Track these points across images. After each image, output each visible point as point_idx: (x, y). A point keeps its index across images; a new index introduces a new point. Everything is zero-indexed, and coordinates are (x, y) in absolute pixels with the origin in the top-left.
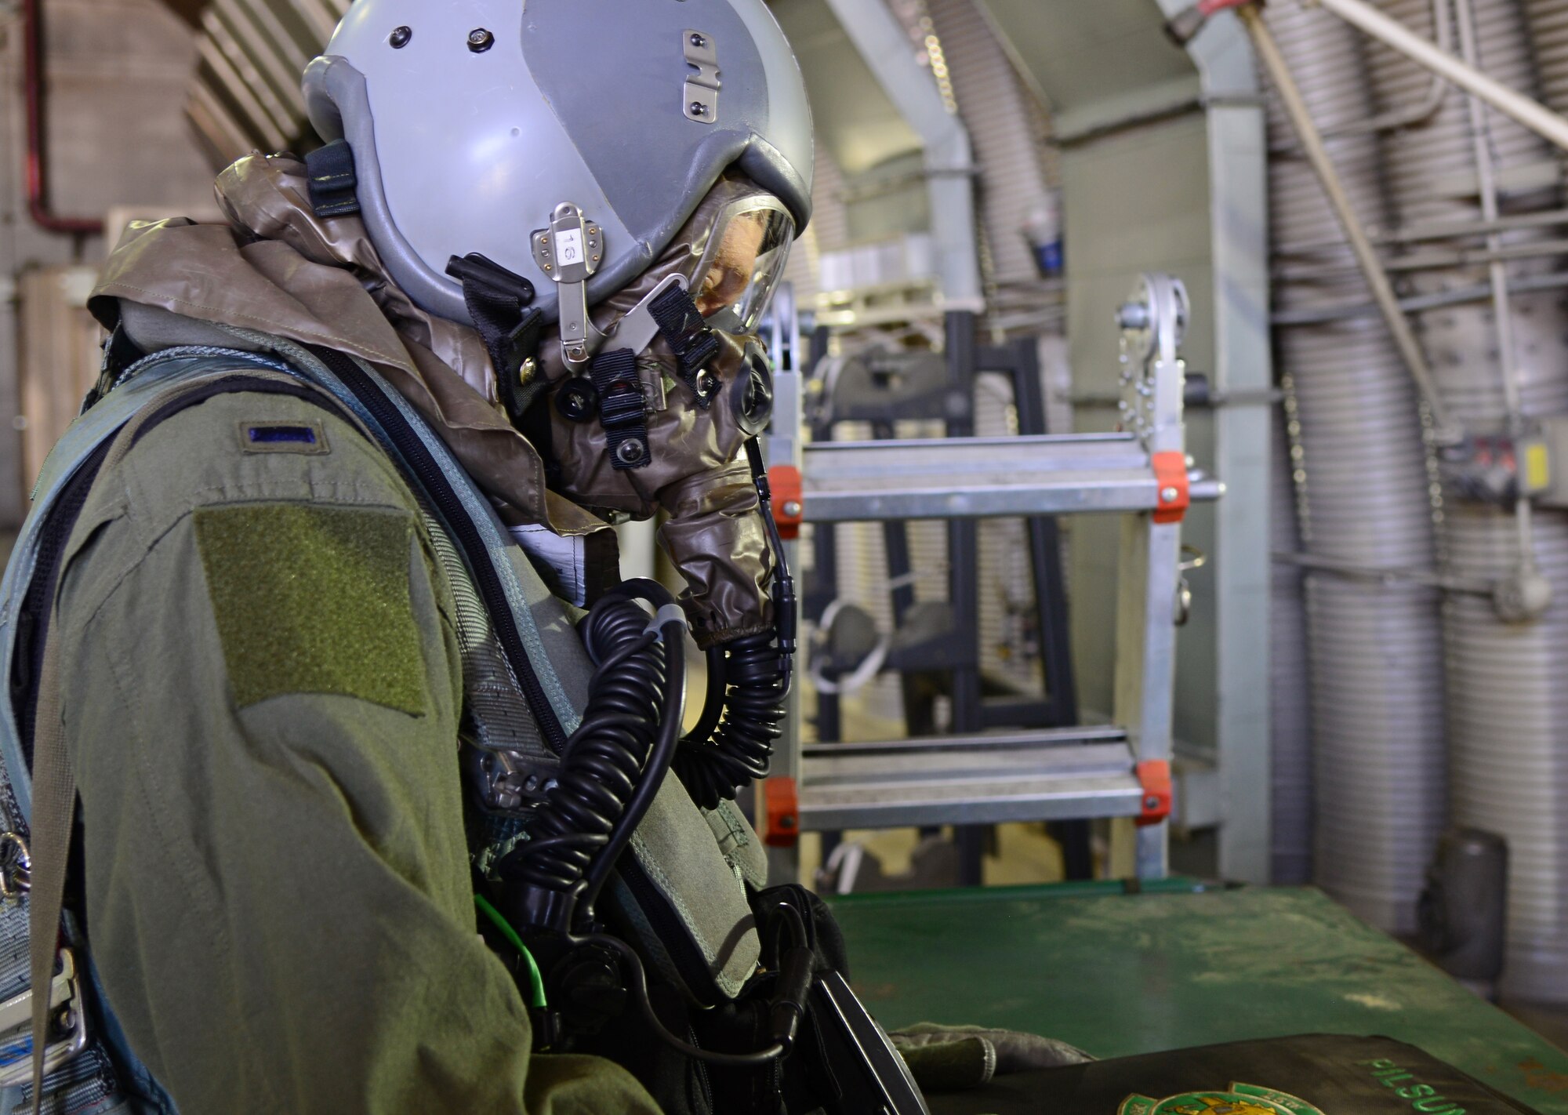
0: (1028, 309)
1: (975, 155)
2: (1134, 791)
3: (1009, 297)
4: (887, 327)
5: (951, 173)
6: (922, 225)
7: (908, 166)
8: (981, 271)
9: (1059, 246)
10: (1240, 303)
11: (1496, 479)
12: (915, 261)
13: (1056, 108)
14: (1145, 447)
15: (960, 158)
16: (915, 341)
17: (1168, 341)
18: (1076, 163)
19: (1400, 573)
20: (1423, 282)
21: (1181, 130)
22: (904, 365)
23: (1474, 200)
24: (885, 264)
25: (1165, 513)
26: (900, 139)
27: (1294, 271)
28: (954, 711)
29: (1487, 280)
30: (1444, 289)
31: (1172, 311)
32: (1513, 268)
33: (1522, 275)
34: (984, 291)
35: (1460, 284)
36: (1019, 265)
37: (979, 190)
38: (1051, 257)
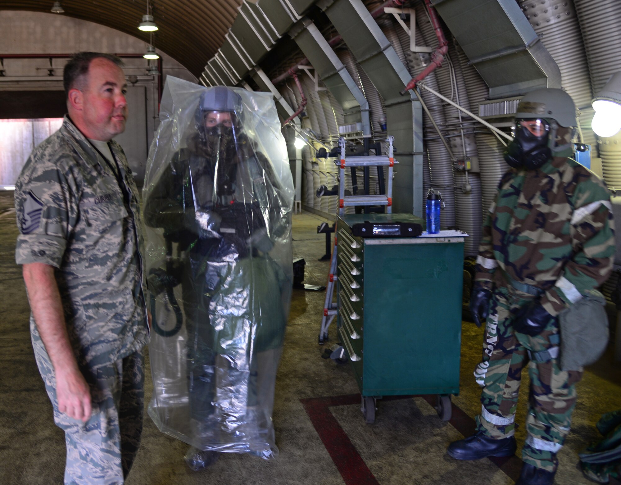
0: (380, 137)
1: (370, 107)
2: (387, 202)
3: (377, 134)
4: (352, 140)
5: (366, 111)
6: (360, 121)
7: (357, 109)
8: (371, 130)
9: (386, 125)
10: (417, 136)
11: (461, 167)
12: (358, 128)
13: (385, 100)
14: (388, 157)
15: (367, 108)
16: (358, 143)
17: (391, 144)
18: (388, 110)
19: (448, 186)
20: (450, 132)
21: (407, 104)
22: (356, 148)
23: (458, 118)
24: (352, 128)
25: (391, 165)
26: (355, 104)
27: (429, 130)
28: (364, 211)
29: (461, 132)
30: (454, 134)
31: (392, 140)
32: (465, 131)
33: (467, 131)
34: (372, 134)
35: (456, 133)
36: (379, 129)
37: (371, 114)
38: (384, 127)
